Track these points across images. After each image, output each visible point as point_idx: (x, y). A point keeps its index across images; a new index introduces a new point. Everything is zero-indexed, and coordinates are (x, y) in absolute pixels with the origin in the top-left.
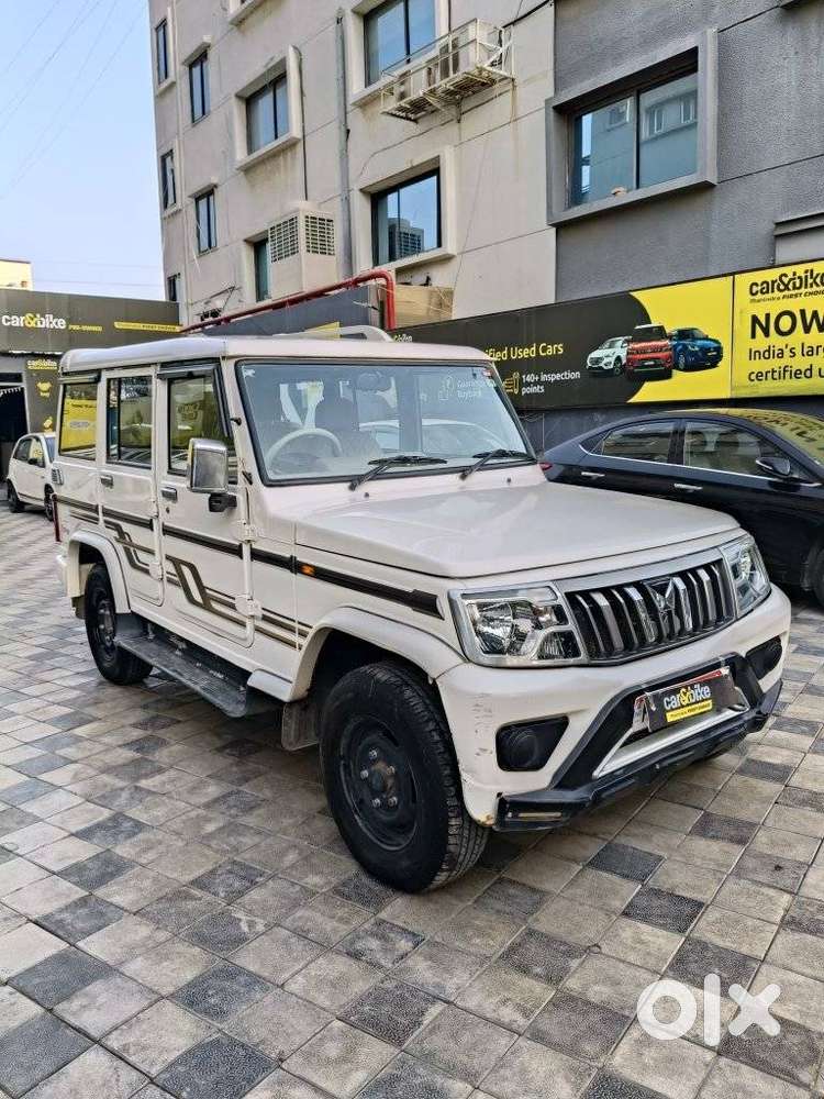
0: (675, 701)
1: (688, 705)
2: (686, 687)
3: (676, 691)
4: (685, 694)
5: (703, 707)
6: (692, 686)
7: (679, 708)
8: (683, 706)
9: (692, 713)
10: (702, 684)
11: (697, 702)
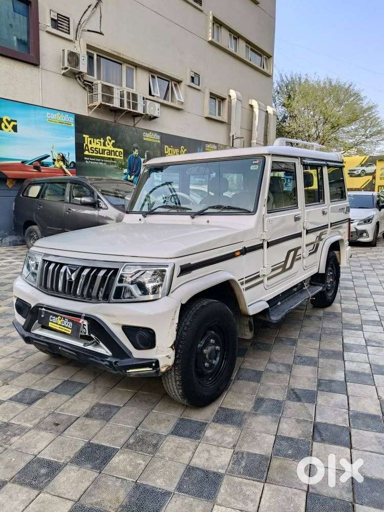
0: (55, 319)
1: (60, 325)
2: (61, 317)
3: (57, 316)
4: (60, 320)
5: (67, 330)
6: (64, 318)
7: (55, 323)
8: (57, 324)
9: (60, 329)
10: (69, 320)
11: (64, 326)
